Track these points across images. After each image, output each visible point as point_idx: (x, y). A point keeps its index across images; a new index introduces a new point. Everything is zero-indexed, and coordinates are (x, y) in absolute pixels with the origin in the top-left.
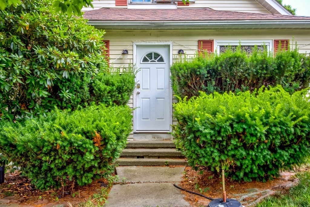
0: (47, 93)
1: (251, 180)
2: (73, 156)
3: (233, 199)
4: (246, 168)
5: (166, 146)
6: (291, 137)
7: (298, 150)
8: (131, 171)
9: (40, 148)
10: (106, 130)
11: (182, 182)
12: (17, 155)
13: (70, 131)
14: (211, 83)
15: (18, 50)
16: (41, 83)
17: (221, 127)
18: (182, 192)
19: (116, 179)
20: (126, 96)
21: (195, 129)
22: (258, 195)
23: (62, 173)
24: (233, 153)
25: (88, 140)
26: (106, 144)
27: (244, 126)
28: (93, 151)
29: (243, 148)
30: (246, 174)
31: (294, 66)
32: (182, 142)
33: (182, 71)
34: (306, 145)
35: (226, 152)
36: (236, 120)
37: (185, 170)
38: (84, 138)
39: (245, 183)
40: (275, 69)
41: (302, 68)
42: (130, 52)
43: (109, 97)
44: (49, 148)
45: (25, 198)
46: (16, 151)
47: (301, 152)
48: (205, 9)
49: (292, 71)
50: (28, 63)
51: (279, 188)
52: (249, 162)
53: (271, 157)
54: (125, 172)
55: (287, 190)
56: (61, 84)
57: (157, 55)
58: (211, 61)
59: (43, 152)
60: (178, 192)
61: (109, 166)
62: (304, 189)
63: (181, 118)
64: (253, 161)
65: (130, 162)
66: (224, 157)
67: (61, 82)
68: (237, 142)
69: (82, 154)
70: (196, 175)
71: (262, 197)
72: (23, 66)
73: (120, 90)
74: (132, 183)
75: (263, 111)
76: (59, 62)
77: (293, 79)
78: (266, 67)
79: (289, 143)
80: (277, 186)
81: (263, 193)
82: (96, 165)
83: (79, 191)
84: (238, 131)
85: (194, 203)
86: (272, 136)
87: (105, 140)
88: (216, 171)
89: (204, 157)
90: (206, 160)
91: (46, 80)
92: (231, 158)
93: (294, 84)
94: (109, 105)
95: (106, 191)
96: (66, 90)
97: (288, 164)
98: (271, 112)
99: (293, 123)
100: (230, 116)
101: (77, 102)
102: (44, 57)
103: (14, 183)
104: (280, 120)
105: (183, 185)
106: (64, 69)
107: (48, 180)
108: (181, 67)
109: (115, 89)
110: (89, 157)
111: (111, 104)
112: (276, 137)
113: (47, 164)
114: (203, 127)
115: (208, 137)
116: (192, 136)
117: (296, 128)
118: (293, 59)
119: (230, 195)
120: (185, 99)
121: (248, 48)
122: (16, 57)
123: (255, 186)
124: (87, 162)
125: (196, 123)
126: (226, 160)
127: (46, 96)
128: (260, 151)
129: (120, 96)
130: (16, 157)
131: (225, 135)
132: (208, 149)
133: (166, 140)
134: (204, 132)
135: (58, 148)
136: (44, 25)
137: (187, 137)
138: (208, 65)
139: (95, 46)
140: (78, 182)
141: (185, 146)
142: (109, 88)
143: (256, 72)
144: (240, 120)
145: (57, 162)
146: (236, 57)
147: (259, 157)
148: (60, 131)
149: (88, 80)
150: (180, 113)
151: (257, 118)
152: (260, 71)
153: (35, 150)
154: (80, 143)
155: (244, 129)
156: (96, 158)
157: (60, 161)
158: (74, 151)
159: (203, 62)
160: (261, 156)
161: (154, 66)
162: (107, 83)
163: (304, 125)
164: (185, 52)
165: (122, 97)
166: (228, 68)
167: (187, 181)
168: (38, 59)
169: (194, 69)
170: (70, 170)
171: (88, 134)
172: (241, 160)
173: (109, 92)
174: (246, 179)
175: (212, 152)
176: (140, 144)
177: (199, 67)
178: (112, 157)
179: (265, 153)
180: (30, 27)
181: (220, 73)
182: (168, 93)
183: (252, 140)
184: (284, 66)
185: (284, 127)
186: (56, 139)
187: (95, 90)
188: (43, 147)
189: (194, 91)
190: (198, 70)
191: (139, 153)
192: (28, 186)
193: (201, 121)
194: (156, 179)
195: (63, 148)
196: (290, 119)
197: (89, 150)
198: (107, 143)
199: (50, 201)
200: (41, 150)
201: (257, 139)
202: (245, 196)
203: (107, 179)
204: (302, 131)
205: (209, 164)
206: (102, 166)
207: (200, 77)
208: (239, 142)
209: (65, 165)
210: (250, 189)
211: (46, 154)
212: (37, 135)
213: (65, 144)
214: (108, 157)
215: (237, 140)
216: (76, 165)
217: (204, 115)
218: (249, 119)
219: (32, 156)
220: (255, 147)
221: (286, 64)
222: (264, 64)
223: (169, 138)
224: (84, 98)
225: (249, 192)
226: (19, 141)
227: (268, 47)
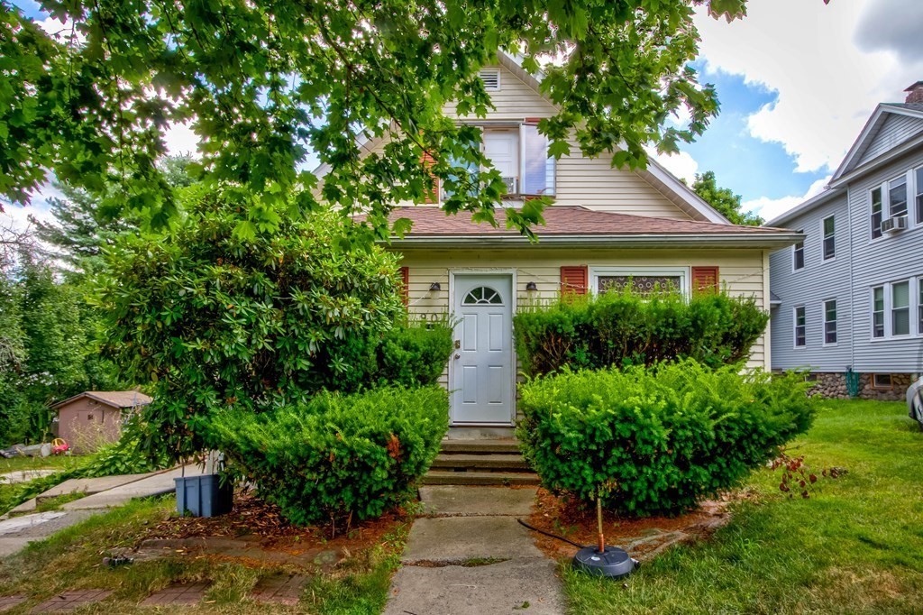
0: (308, 363)
1: (649, 515)
2: (355, 473)
3: (618, 546)
4: (638, 494)
5: (504, 450)
6: (710, 445)
7: (724, 465)
8: (444, 494)
9: (303, 460)
10: (409, 431)
11: (532, 515)
12: (264, 468)
13: (351, 433)
14: (582, 347)
15: (264, 294)
16: (301, 348)
17: (595, 429)
18: (531, 533)
19: (420, 508)
20: (438, 368)
21: (553, 431)
22: (660, 540)
23: (335, 498)
24: (615, 469)
25: (379, 448)
26: (407, 454)
27: (633, 428)
28: (387, 465)
29: (631, 462)
30: (639, 505)
31: (720, 322)
32: (532, 450)
33: (533, 328)
34: (738, 458)
35: (604, 469)
36: (620, 418)
37: (537, 494)
38: (373, 444)
39: (640, 518)
40: (688, 326)
41: (735, 323)
42: (443, 287)
43: (410, 370)
44: (318, 460)
45: (270, 538)
46: (264, 463)
47: (731, 471)
48: (573, 208)
49: (718, 330)
50: (280, 317)
51: (695, 528)
52: (643, 484)
53: (679, 476)
54: (435, 495)
55: (709, 533)
56: (331, 348)
57: (489, 292)
58: (582, 310)
59: (308, 465)
60: (524, 533)
61: (410, 487)
62: (738, 531)
63: (531, 412)
64: (650, 485)
65: (442, 479)
66: (602, 477)
67: (332, 345)
68: (622, 453)
69: (369, 470)
70: (557, 502)
71: (666, 544)
72: (274, 321)
73: (428, 358)
74: (447, 516)
75: (663, 403)
76: (330, 315)
77: (720, 342)
78: (674, 322)
79: (708, 454)
80: (693, 525)
81: (668, 536)
82: (391, 487)
83: (360, 528)
84: (623, 435)
85: (552, 553)
86: (679, 443)
87: (406, 447)
88: (587, 498)
89: (568, 476)
90: (571, 481)
91: (309, 343)
92: (612, 479)
93: (722, 350)
94: (410, 383)
95: (404, 529)
96: (339, 358)
97: (712, 489)
98: (677, 403)
99: (713, 423)
100: (609, 410)
101: (358, 379)
102: (306, 307)
103: (249, 513)
104: (691, 418)
105: (534, 520)
106: (337, 324)
107: (311, 509)
108: (532, 319)
109: (420, 356)
110: (380, 474)
111: (413, 382)
112: (686, 446)
113: (312, 484)
114: (567, 428)
115: (575, 444)
116: (548, 441)
117: (719, 431)
118: (718, 311)
119: (612, 540)
120: (537, 378)
121: (647, 281)
122: (262, 307)
123: (657, 525)
124: (377, 482)
125: (554, 421)
126: (605, 482)
127: (306, 369)
128: (660, 467)
129: (428, 367)
130: (264, 472)
131: (601, 441)
132: (575, 464)
133: (505, 439)
134: (567, 436)
135: (331, 459)
136: (307, 254)
137: (540, 443)
138: (577, 317)
139: (387, 283)
140: (360, 513)
141: (537, 457)
142: (409, 355)
143: (656, 330)
144: (626, 416)
145: (328, 481)
146: (622, 305)
147: (659, 477)
148: (335, 432)
149: (375, 341)
150: (529, 403)
151: (652, 414)
152: (663, 329)
153: (296, 463)
154: (367, 452)
155: (633, 433)
156: (390, 476)
157: (334, 480)
158: (356, 465)
159: (568, 312)
160: (663, 476)
161: (484, 311)
162: (407, 347)
163: (732, 425)
164: (538, 287)
165: (431, 369)
166: (610, 324)
167: (542, 514)
168: (298, 310)
169: (553, 324)
170: (347, 495)
171: (379, 438)
172: (629, 482)
173: (409, 362)
174: (640, 513)
175: (582, 468)
176: (460, 446)
177: (562, 322)
178: (416, 475)
179: (668, 471)
180: (286, 257)
181: (597, 331)
182: (509, 357)
183: (646, 450)
184: (702, 321)
185: (697, 430)
186: (329, 446)
187: (387, 358)
188: (308, 457)
189: (553, 360)
190: (560, 326)
191: (458, 462)
192: (273, 518)
193: (562, 417)
194: (487, 510)
195: (338, 460)
196: (707, 417)
197: (380, 463)
198: (410, 453)
199: (312, 545)
200: (305, 462)
201: (654, 448)
202: (637, 543)
203: (406, 509)
204: (729, 436)
205: (577, 488)
206: (398, 487)
207: (563, 338)
208: (624, 452)
209: (340, 485)
210: (645, 531)
211: (312, 470)
212: (297, 437)
213: (343, 454)
214: (410, 474)
215: (621, 449)
216: (357, 487)
217: (567, 408)
218: (641, 416)
219: (290, 472)
220: (652, 461)
221: (705, 318)
222: (669, 317)
223: (510, 435)
224: (368, 371)
225: (645, 535)
226: (270, 448)
227: (682, 278)
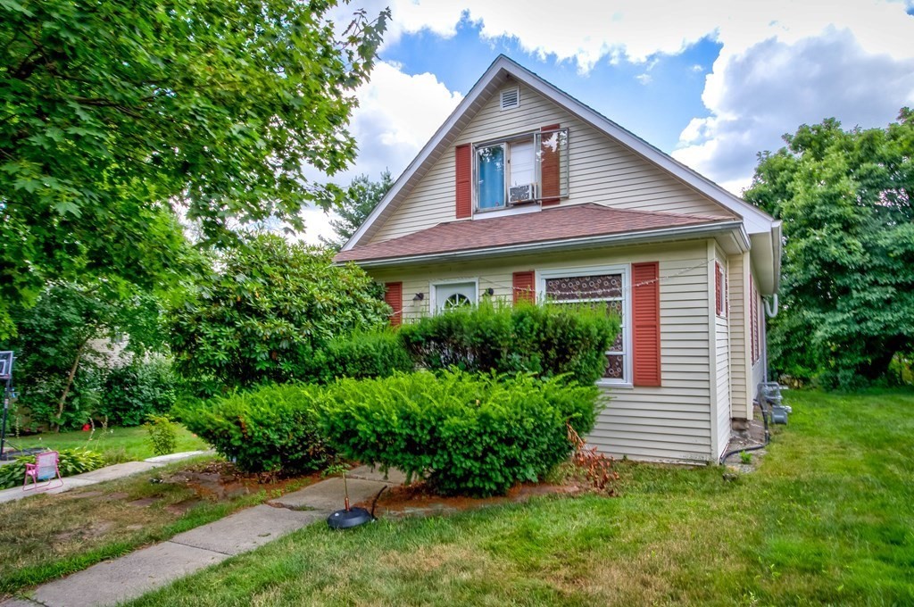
42: (425, 296)
48: (584, 206)
121: (590, 281)
164: (495, 292)
227: (623, 275)
